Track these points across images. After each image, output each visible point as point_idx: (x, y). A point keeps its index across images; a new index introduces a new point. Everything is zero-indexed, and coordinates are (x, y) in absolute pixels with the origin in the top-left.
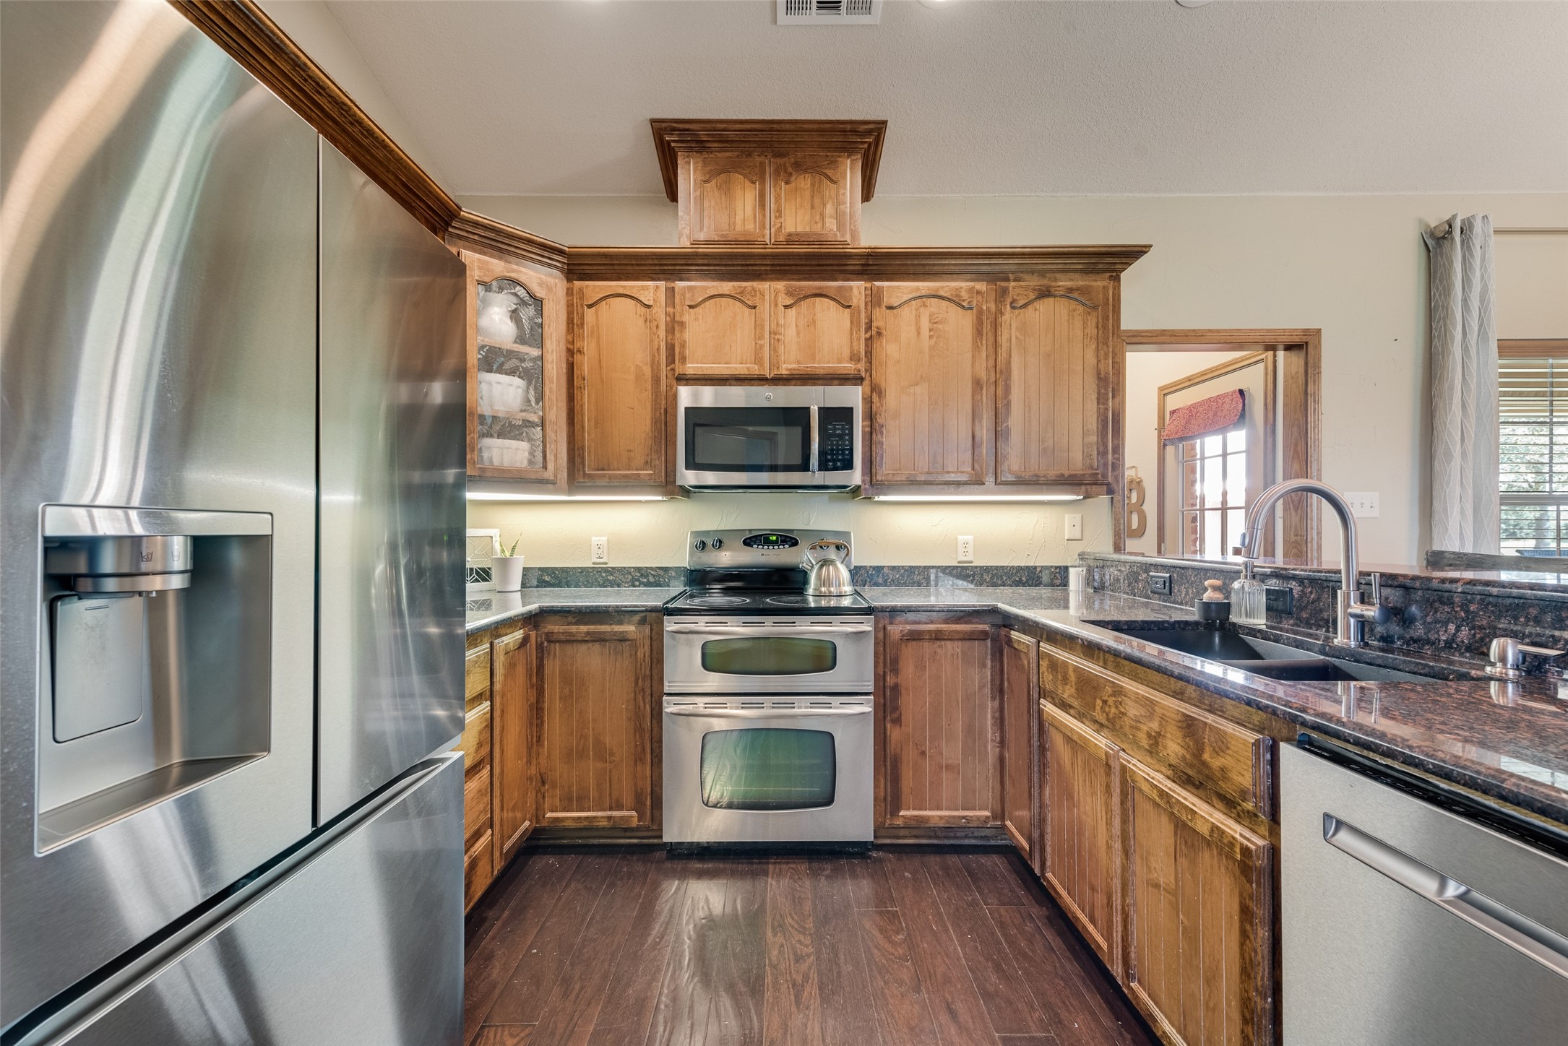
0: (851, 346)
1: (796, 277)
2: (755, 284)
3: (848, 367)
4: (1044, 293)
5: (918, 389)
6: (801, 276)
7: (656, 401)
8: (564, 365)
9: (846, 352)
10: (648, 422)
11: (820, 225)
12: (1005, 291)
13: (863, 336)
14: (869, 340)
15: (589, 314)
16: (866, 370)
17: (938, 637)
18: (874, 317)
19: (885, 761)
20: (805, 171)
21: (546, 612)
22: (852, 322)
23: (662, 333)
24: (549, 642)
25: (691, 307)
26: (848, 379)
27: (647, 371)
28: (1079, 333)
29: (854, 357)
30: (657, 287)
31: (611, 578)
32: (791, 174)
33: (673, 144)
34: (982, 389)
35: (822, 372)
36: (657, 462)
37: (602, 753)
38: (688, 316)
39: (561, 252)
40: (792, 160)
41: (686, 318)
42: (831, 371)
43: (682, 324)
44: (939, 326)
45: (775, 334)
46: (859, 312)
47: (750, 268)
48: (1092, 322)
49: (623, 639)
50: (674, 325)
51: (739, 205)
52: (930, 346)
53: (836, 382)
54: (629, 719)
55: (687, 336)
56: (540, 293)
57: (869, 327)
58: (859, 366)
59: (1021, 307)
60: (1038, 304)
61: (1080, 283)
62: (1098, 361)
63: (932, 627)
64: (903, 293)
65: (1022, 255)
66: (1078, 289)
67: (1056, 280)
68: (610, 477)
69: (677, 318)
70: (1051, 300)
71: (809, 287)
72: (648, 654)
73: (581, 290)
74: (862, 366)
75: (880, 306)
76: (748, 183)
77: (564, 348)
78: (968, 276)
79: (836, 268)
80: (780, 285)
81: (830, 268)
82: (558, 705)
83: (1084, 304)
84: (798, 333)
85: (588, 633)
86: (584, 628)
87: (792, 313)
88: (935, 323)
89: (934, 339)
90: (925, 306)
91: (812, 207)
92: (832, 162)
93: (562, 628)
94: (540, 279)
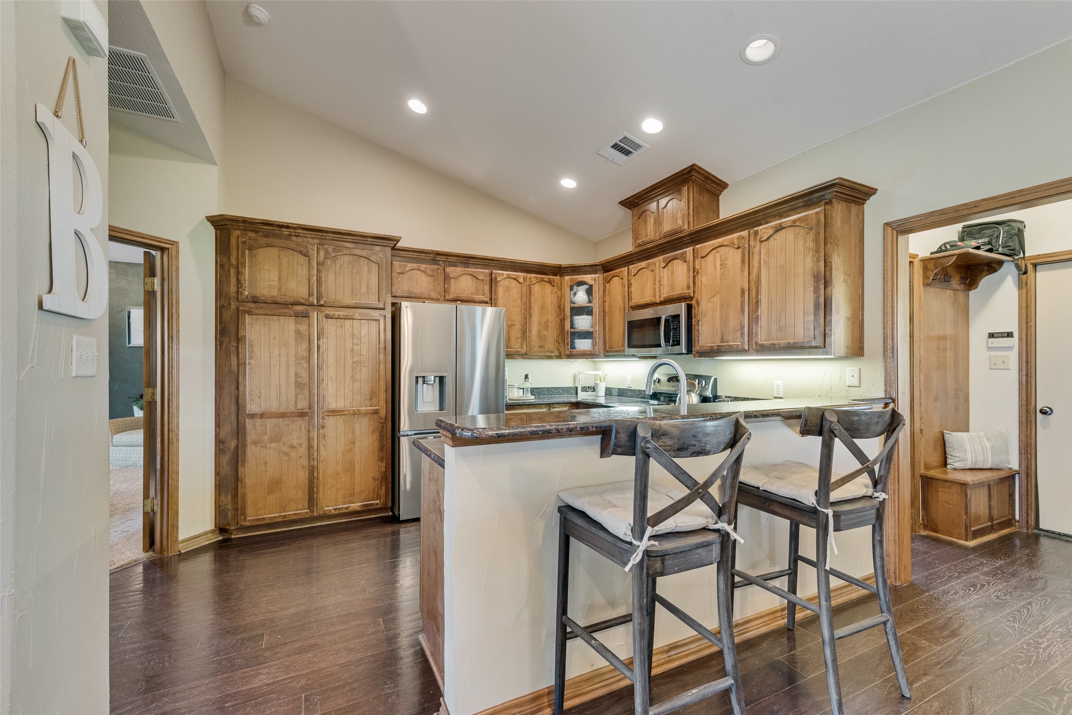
0: (687, 281)
1: (667, 252)
2: (653, 260)
3: (686, 292)
4: (779, 228)
5: (715, 299)
6: (669, 251)
7: (624, 318)
8: (602, 308)
9: (685, 285)
11: (676, 224)
12: (756, 233)
13: (692, 275)
14: (694, 277)
15: (608, 286)
16: (692, 292)
18: (696, 264)
22: (687, 269)
23: (626, 289)
25: (634, 276)
26: (687, 298)
27: (622, 306)
28: (801, 248)
29: (688, 288)
30: (625, 270)
33: (629, 208)
34: (745, 294)
35: (675, 297)
36: (622, 344)
38: (633, 281)
39: (597, 265)
42: (679, 296)
43: (632, 284)
44: (725, 262)
45: (660, 282)
46: (690, 263)
47: (652, 253)
48: (809, 238)
50: (630, 285)
51: (649, 225)
53: (683, 300)
55: (633, 288)
56: (592, 283)
57: (694, 270)
59: (766, 240)
60: (775, 236)
61: (801, 215)
64: (708, 248)
65: (761, 210)
66: (800, 219)
67: (786, 218)
68: (613, 351)
69: (630, 282)
70: (784, 231)
71: (671, 256)
73: (606, 277)
74: (690, 291)
75: (698, 257)
76: (651, 214)
77: (602, 301)
78: (741, 229)
79: (681, 243)
80: (661, 258)
81: (679, 244)
83: (804, 228)
84: (668, 279)
87: (666, 269)
88: (723, 260)
89: (723, 269)
90: (718, 252)
91: (673, 216)
92: (680, 191)
94: (592, 277)
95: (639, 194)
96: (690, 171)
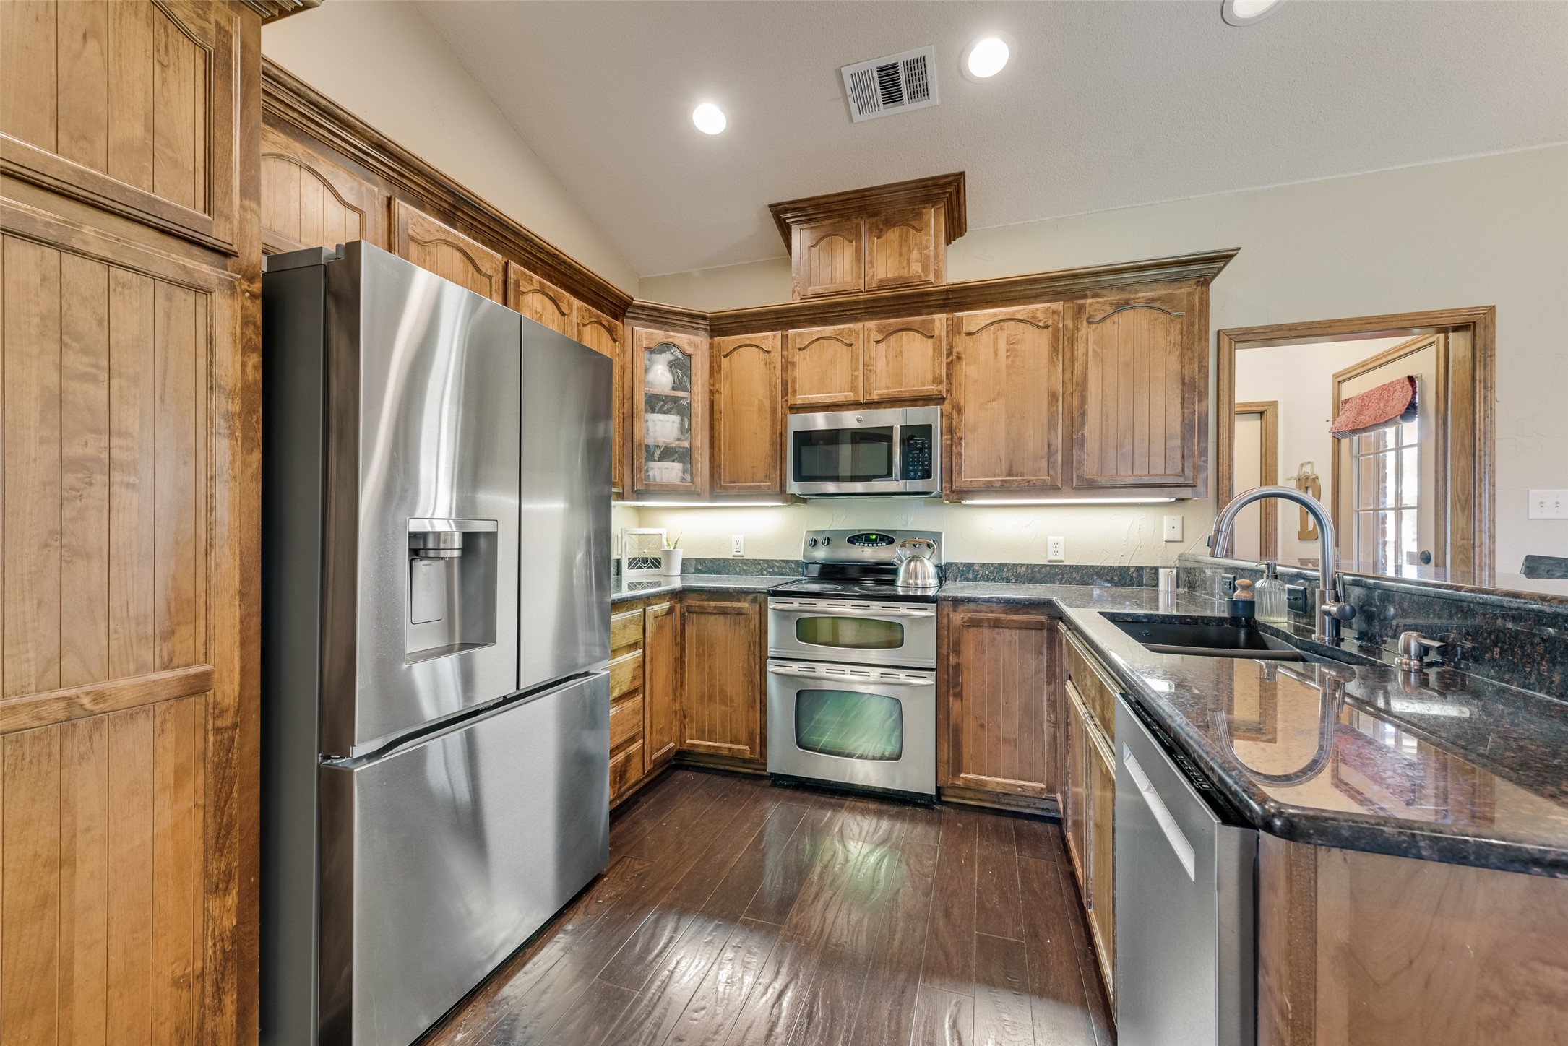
0: (934, 371)
1: (887, 315)
2: (851, 326)
3: (932, 389)
4: (1122, 306)
5: (995, 405)
6: (891, 315)
7: (773, 426)
8: (707, 403)
9: (929, 376)
10: (768, 444)
11: (907, 270)
12: (1081, 308)
13: (944, 360)
14: (949, 365)
15: (725, 362)
16: (947, 391)
17: (996, 624)
18: (954, 344)
19: (948, 729)
20: (894, 225)
21: (687, 590)
22: (934, 350)
23: (778, 373)
24: (689, 612)
25: (800, 349)
26: (931, 399)
27: (767, 403)
28: (1161, 341)
29: (937, 381)
30: (775, 336)
31: (745, 568)
32: (882, 229)
33: (788, 221)
34: (1057, 401)
35: (908, 395)
36: (774, 476)
37: (725, 700)
38: (798, 358)
39: (704, 318)
40: (883, 218)
41: (796, 359)
42: (916, 394)
43: (793, 364)
44: (1016, 346)
45: (868, 366)
46: (941, 341)
47: (847, 313)
48: (1175, 329)
49: (739, 613)
50: (787, 365)
51: (839, 261)
52: (1007, 366)
53: (921, 403)
54: (744, 675)
55: (798, 373)
56: (689, 350)
57: (950, 353)
58: (940, 388)
59: (1098, 322)
60: (1115, 318)
61: (1163, 292)
62: (1183, 367)
63: (991, 616)
64: (982, 320)
65: (1098, 274)
66: (1159, 299)
67: (1137, 291)
68: (740, 488)
69: (790, 360)
70: (1131, 312)
71: (896, 323)
72: (758, 625)
73: (719, 344)
74: (943, 388)
75: (959, 333)
76: (846, 243)
77: (708, 390)
78: (1046, 298)
79: (921, 304)
80: (872, 324)
81: (915, 305)
82: (695, 660)
83: (1166, 312)
84: (888, 363)
85: (715, 607)
86: (712, 604)
87: (882, 346)
88: (1012, 344)
89: (1011, 358)
90: (1002, 329)
91: (901, 255)
92: (917, 214)
93: (698, 603)
94: (689, 339)
95: (825, 200)
96: (950, 183)
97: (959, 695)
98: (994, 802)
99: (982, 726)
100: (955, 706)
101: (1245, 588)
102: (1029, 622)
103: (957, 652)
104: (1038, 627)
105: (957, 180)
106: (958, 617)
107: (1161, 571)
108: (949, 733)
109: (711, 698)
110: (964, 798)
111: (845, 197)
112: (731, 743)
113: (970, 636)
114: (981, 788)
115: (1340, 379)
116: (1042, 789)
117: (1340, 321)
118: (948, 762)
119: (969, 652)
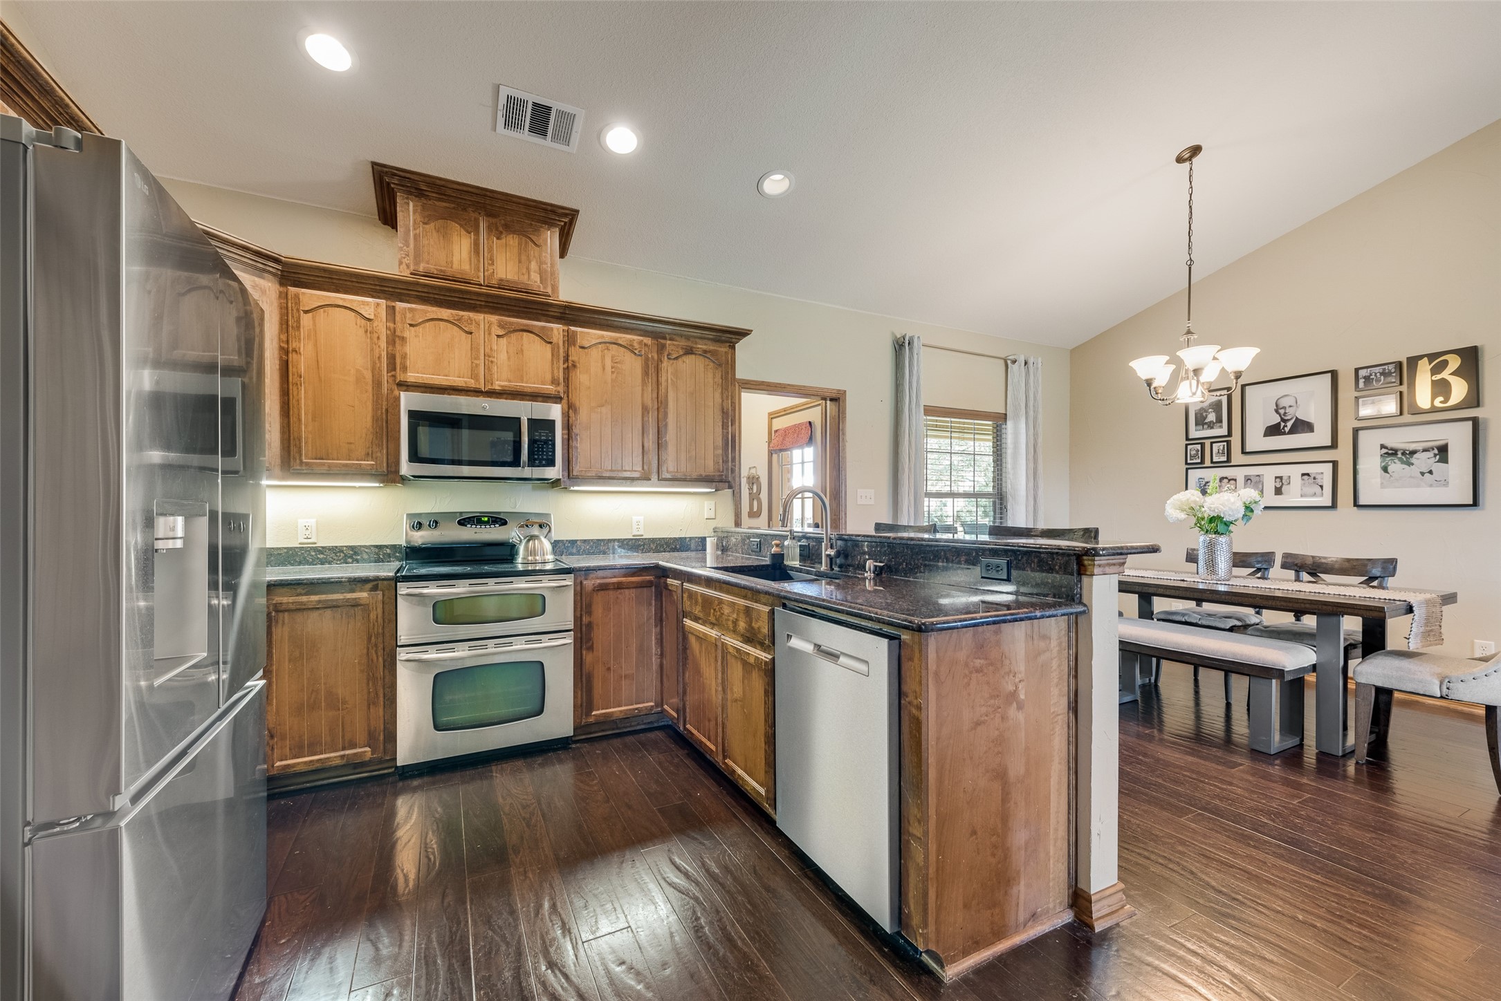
0: (551, 373)
1: (507, 313)
2: (471, 314)
3: (550, 388)
4: (689, 351)
5: (604, 410)
6: (511, 314)
7: (377, 401)
8: (278, 362)
9: (549, 377)
10: (369, 419)
11: (527, 277)
12: (663, 347)
13: (562, 366)
14: (567, 370)
16: (564, 392)
17: (619, 586)
18: (570, 353)
19: (582, 678)
20: (514, 232)
21: (273, 585)
22: (553, 355)
23: (383, 344)
24: (281, 611)
25: (411, 325)
26: (550, 397)
27: (368, 375)
28: (709, 381)
29: (555, 382)
30: (378, 304)
31: (320, 556)
32: (501, 233)
33: (393, 186)
34: (648, 413)
35: (529, 390)
36: (379, 454)
37: (334, 703)
38: (409, 333)
39: (276, 260)
40: (503, 222)
41: (407, 334)
42: (537, 391)
43: (403, 339)
44: (619, 365)
45: (489, 357)
46: (558, 348)
47: (466, 301)
48: (718, 375)
49: (354, 604)
50: (394, 339)
51: (456, 248)
52: (612, 379)
53: (540, 399)
54: (362, 671)
55: (407, 349)
57: (566, 359)
58: (559, 389)
59: (674, 359)
60: (683, 358)
61: (712, 348)
62: (723, 401)
64: (593, 338)
65: (675, 324)
66: (710, 352)
67: (698, 343)
68: (331, 466)
69: (398, 333)
70: (693, 356)
71: (517, 323)
72: (380, 615)
73: (296, 296)
74: (561, 389)
75: (574, 345)
76: (463, 232)
77: (277, 346)
78: (639, 332)
79: (540, 312)
80: (494, 318)
81: (535, 311)
82: (286, 666)
83: (713, 362)
84: (509, 358)
85: (319, 602)
86: (315, 598)
87: (500, 340)
88: (614, 363)
89: (617, 375)
90: (608, 349)
91: (520, 262)
92: (535, 230)
93: (291, 599)
94: (254, 281)
95: (443, 183)
96: (566, 215)
97: (591, 648)
98: (613, 729)
99: (609, 669)
100: (588, 657)
101: (777, 545)
102: (643, 582)
103: (589, 613)
104: (649, 584)
105: (572, 215)
106: (589, 584)
107: (708, 539)
108: (582, 681)
109: (314, 706)
110: (591, 733)
111: (465, 189)
112: (344, 749)
113: (599, 599)
114: (609, 719)
115: (773, 416)
116: (652, 706)
117: (789, 385)
118: (581, 705)
119: (598, 611)
